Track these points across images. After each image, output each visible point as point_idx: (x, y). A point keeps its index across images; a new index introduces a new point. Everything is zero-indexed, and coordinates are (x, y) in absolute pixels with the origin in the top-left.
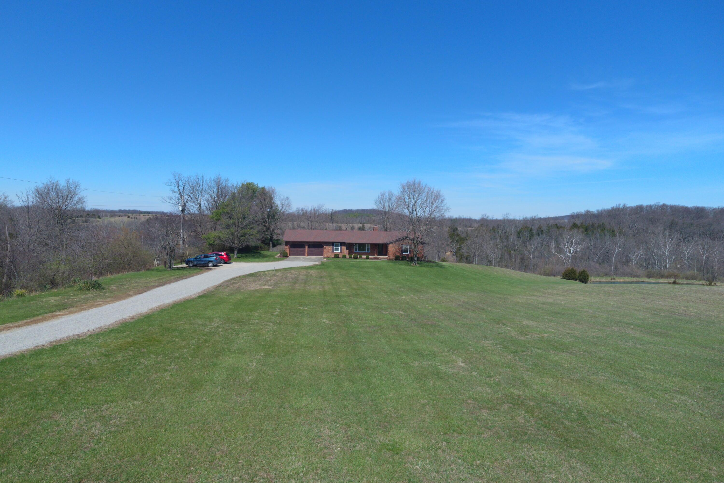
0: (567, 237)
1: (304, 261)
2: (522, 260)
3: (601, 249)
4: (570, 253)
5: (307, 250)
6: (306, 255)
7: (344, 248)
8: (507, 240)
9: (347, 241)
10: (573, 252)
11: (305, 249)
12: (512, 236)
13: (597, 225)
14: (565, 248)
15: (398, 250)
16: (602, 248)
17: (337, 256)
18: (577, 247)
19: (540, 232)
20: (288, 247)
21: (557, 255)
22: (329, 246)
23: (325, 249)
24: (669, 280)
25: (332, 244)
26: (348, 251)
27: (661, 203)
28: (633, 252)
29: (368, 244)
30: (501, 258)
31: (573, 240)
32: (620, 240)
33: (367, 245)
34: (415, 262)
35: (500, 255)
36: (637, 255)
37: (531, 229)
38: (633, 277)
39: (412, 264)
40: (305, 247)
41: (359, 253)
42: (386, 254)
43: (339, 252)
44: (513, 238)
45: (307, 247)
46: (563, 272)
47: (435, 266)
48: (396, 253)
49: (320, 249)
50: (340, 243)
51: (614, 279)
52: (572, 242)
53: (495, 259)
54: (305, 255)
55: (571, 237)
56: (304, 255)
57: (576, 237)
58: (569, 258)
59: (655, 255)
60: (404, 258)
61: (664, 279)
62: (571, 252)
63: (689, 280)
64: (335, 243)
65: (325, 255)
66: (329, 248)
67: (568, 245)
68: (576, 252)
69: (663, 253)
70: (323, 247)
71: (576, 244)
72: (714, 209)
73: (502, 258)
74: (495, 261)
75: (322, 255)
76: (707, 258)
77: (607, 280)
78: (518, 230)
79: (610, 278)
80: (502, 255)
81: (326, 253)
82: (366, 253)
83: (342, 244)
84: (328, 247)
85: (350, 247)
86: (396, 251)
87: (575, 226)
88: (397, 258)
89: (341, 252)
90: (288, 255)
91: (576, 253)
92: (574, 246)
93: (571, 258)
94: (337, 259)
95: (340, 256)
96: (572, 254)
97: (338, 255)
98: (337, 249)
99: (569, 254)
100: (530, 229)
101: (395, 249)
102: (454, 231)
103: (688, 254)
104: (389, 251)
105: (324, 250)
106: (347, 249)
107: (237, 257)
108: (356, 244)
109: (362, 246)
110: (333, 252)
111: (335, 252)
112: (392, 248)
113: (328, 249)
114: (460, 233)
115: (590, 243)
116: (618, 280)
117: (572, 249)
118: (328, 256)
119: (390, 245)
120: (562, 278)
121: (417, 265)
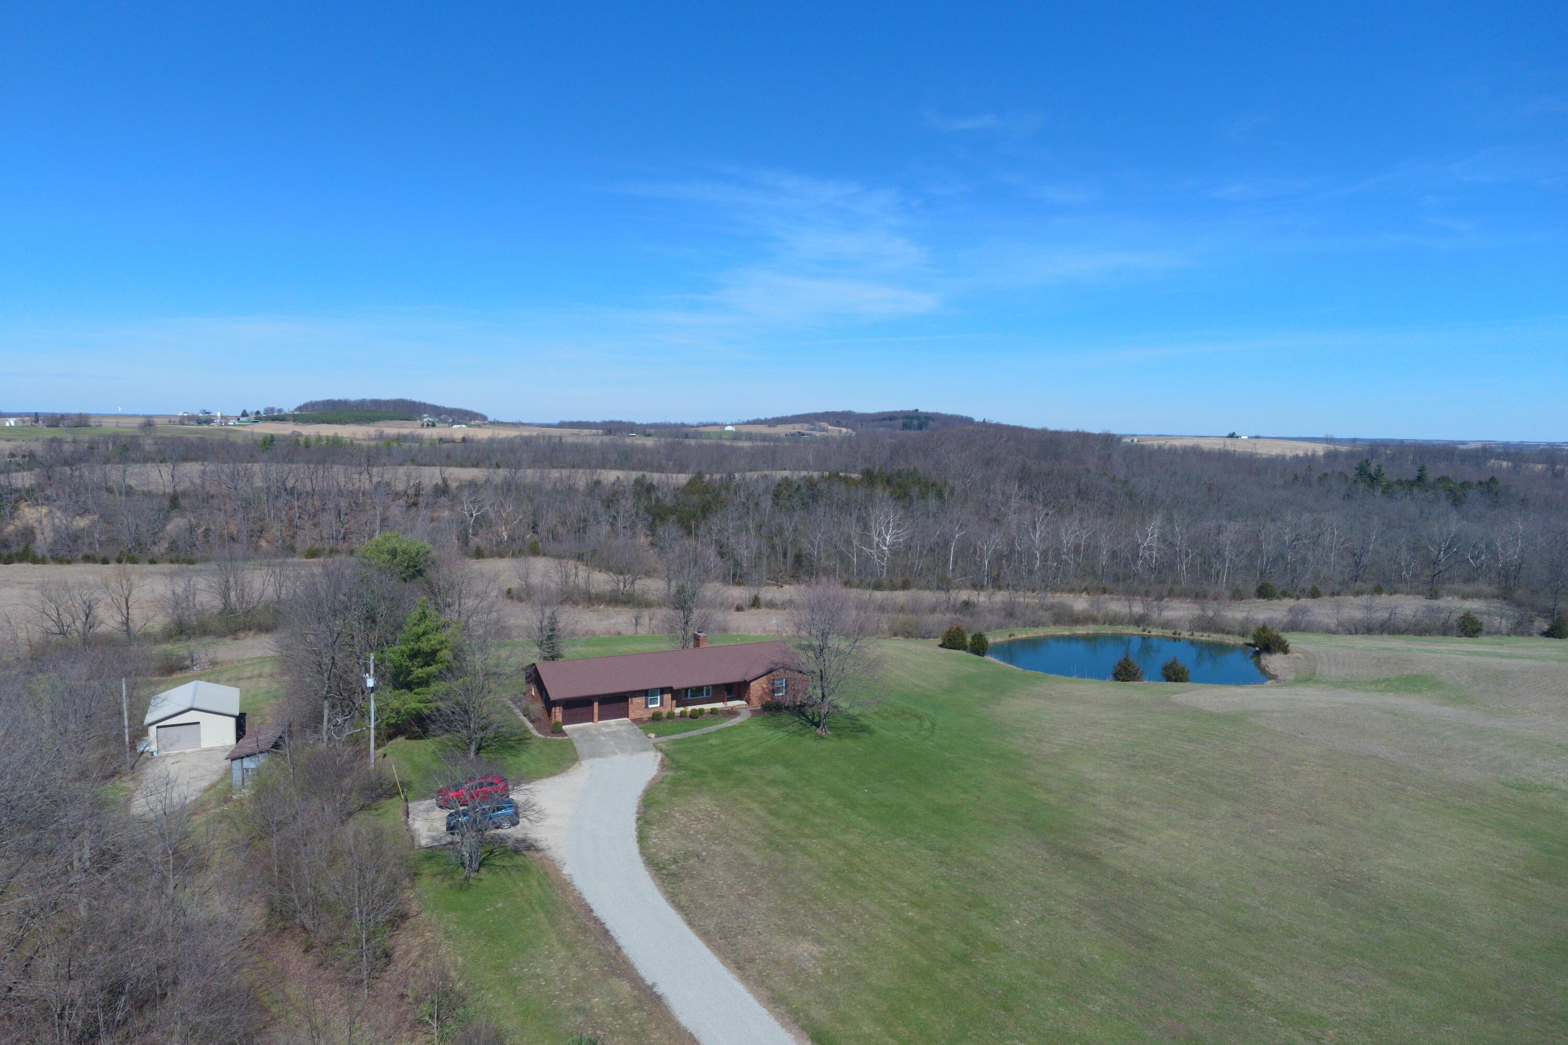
0: (880, 518)
2: (799, 558)
3: (932, 535)
4: (885, 545)
5: (596, 711)
6: (596, 718)
7: (668, 697)
8: (759, 512)
9: (675, 687)
10: (891, 543)
11: (593, 710)
12: (765, 500)
13: (905, 472)
15: (767, 690)
16: (934, 532)
17: (655, 716)
18: (897, 533)
19: (816, 493)
20: (560, 709)
21: (864, 551)
22: (640, 696)
23: (632, 703)
24: (1086, 627)
25: (645, 693)
26: (676, 701)
28: (984, 539)
29: (707, 686)
30: (760, 556)
31: (889, 522)
32: (963, 514)
33: (705, 688)
34: (824, 727)
35: (756, 550)
36: (991, 545)
39: (819, 731)
40: (592, 704)
41: (691, 700)
42: (744, 698)
43: (658, 705)
44: (768, 505)
45: (596, 704)
48: (768, 697)
49: (623, 706)
50: (658, 691)
52: (888, 524)
53: (748, 558)
54: (593, 721)
56: (591, 719)
59: (1019, 545)
61: (1079, 627)
62: (888, 543)
64: (650, 691)
65: (633, 715)
66: (639, 701)
68: (896, 544)
69: (1032, 541)
71: (895, 527)
74: (747, 562)
75: (626, 715)
76: (1088, 544)
77: (1004, 639)
78: (772, 488)
79: (1008, 634)
80: (759, 549)
81: (633, 711)
82: (704, 699)
83: (663, 691)
84: (638, 698)
85: (680, 696)
86: (768, 694)
88: (769, 708)
89: (662, 705)
90: (561, 725)
94: (661, 723)
95: (661, 715)
96: (888, 546)
97: (658, 713)
98: (654, 701)
99: (884, 548)
100: (796, 487)
101: (763, 689)
102: (648, 491)
104: (750, 695)
105: (630, 706)
106: (673, 699)
108: (690, 688)
109: (697, 690)
110: (647, 707)
111: (650, 706)
112: (757, 688)
113: (638, 703)
116: (1019, 637)
117: (888, 538)
118: (638, 717)
119: (752, 684)
120: (941, 646)
121: (829, 732)
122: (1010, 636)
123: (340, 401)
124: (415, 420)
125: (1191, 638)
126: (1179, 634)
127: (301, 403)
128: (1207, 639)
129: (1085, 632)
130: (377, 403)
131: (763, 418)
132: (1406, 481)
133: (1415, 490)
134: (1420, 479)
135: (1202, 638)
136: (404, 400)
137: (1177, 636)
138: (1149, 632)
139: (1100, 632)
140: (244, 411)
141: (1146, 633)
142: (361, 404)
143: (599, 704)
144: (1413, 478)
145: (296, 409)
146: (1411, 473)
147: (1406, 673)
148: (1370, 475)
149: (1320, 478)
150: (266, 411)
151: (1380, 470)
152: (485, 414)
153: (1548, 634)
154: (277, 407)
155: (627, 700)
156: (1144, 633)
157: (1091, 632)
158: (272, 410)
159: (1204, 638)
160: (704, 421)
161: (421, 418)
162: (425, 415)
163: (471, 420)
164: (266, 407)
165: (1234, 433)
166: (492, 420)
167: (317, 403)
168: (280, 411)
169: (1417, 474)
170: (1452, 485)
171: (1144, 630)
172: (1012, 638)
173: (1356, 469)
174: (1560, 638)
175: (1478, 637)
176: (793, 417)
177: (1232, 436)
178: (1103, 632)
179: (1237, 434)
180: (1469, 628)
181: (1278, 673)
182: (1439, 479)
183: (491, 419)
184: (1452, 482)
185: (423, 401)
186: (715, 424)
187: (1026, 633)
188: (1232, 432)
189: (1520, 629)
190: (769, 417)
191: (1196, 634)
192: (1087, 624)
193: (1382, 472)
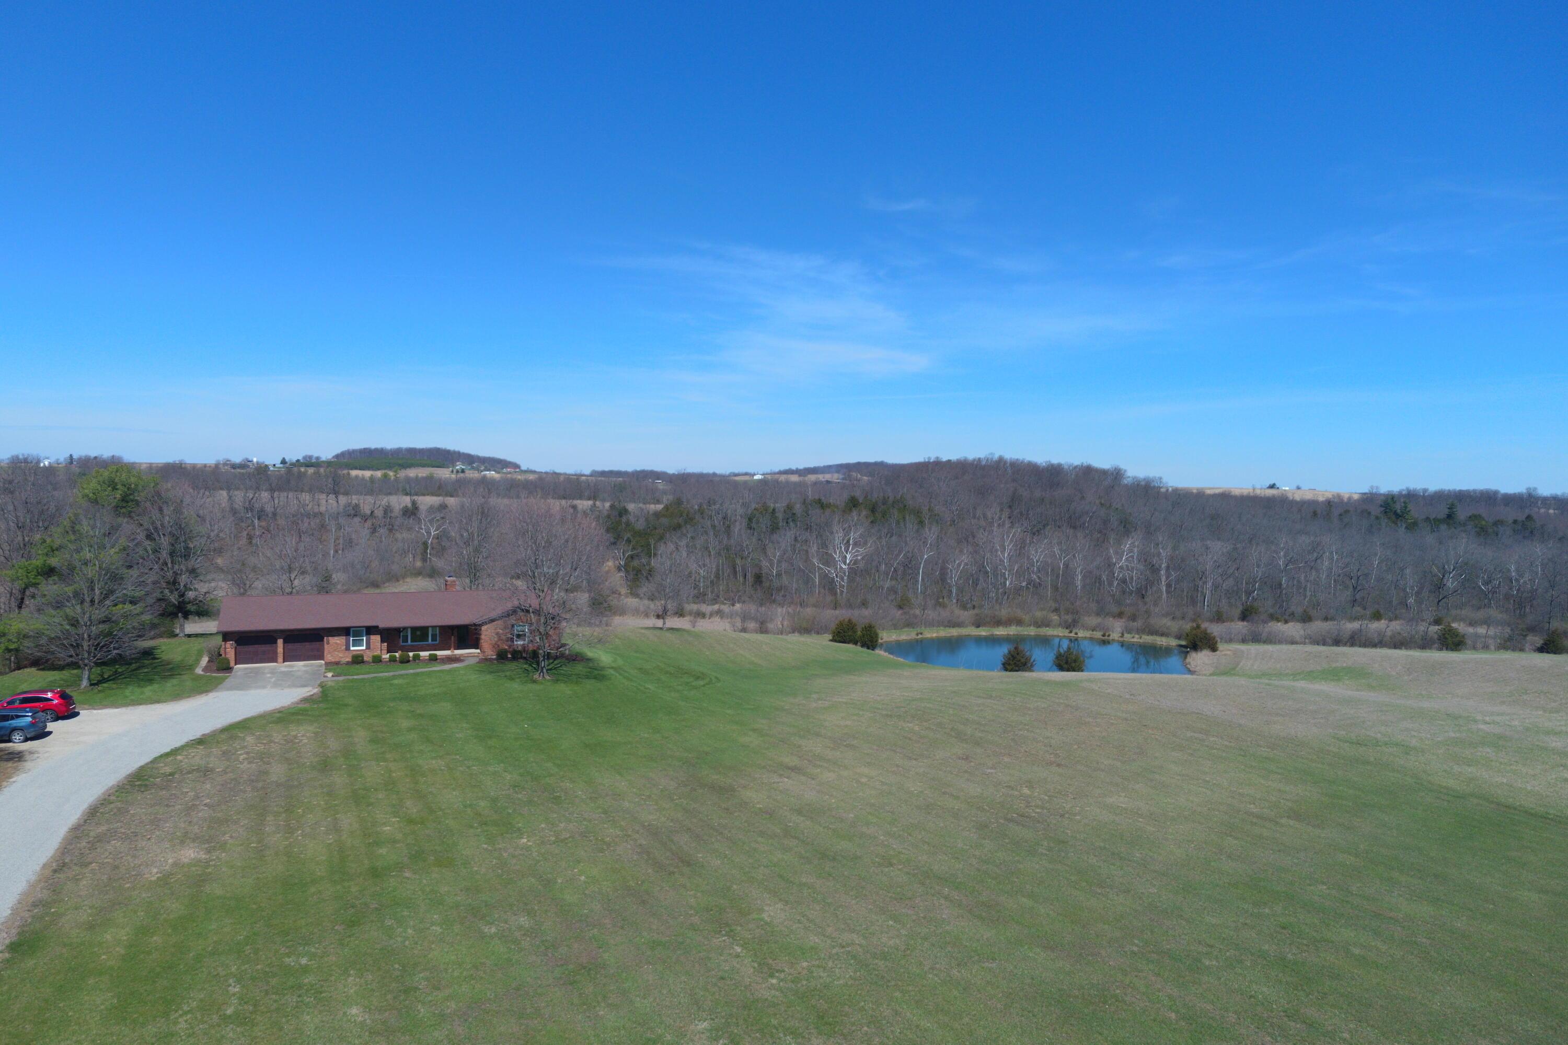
0: (839, 536)
1: (276, 685)
2: (758, 579)
3: (898, 555)
4: (845, 564)
5: (280, 650)
6: (280, 659)
7: (376, 639)
8: (729, 535)
9: (382, 625)
10: (851, 561)
11: (276, 648)
12: (737, 523)
13: (891, 499)
14: (835, 553)
15: (503, 637)
16: (900, 552)
17: (358, 660)
18: (857, 551)
19: (791, 516)
20: (232, 645)
21: (822, 569)
22: (339, 635)
23: (328, 643)
24: (1008, 629)
25: (345, 631)
26: (386, 644)
27: (996, 457)
28: (952, 559)
29: (433, 627)
30: (717, 576)
31: (850, 539)
32: (931, 533)
33: (430, 629)
34: (542, 671)
35: (714, 570)
36: (959, 565)
37: (774, 510)
38: (953, 627)
39: (536, 676)
40: (276, 642)
41: (412, 645)
42: (476, 645)
43: (364, 648)
44: (738, 528)
45: (280, 642)
46: (833, 626)
47: (587, 677)
48: (499, 643)
49: (316, 645)
50: (364, 629)
51: (921, 634)
52: (848, 541)
53: (704, 577)
54: (276, 662)
55: (847, 532)
56: (274, 659)
57: (855, 533)
58: (845, 573)
59: (987, 564)
60: (517, 655)
61: (1001, 628)
62: (848, 562)
63: (1039, 627)
64: (352, 629)
65: (329, 657)
66: (337, 641)
67: (841, 547)
68: (856, 562)
69: (1001, 560)
70: (322, 640)
71: (855, 544)
72: (1076, 467)
73: (719, 574)
74: (704, 582)
75: (321, 657)
76: (1066, 566)
77: (910, 638)
78: (750, 512)
79: (916, 632)
80: (718, 570)
81: (329, 652)
82: (428, 645)
83: (371, 630)
84: (336, 638)
85: (391, 636)
86: (500, 639)
87: (853, 503)
88: (502, 656)
89: (368, 647)
90: (232, 663)
91: (854, 564)
92: (852, 549)
93: (847, 574)
94: (357, 666)
95: (365, 659)
96: (848, 565)
97: (362, 656)
98: (358, 643)
99: (844, 567)
100: (771, 510)
101: (497, 634)
102: (620, 515)
103: (1037, 562)
104: (482, 641)
105: (326, 646)
106: (382, 641)
107: (91, 685)
108: (405, 629)
109: (420, 635)
110: (348, 648)
111: (352, 648)
112: (488, 634)
113: (336, 643)
114: (632, 519)
115: (880, 543)
116: (929, 636)
117: (848, 556)
118: (337, 660)
119: (484, 628)
120: (831, 641)
121: (548, 678)
122: (917, 635)
123: (376, 450)
124: (448, 467)
125: (1121, 639)
126: (1109, 636)
127: (339, 451)
128: (1139, 640)
129: (1006, 633)
130: (412, 452)
131: (794, 468)
132: (1434, 519)
133: (1443, 527)
134: (1449, 516)
135: (1133, 640)
136: (439, 449)
137: (1106, 637)
138: (1076, 634)
139: (1022, 633)
140: (284, 459)
141: (1072, 635)
142: (397, 452)
143: (285, 642)
144: (1442, 515)
145: (333, 457)
146: (1442, 512)
147: (1334, 665)
148: (1395, 513)
149: (1341, 515)
150: (304, 458)
151: (1406, 507)
152: (518, 462)
153: (1541, 650)
154: (316, 455)
155: (321, 640)
156: (1071, 635)
157: (1011, 633)
158: (310, 457)
159: (1135, 640)
160: (736, 471)
161: (454, 466)
162: (458, 463)
163: (503, 469)
164: (304, 455)
165: (1274, 484)
166: (526, 469)
167: (354, 451)
168: (318, 458)
169: (1447, 511)
170: (1484, 523)
171: (1071, 632)
172: (920, 636)
173: (1381, 506)
174: (1555, 653)
175: (1460, 650)
176: (824, 467)
177: (1272, 486)
178: (1026, 633)
179: (1278, 485)
180: (1450, 640)
181: (1197, 669)
182: (1470, 517)
183: (524, 468)
184: (1484, 519)
185: (457, 449)
186: (746, 474)
187: (937, 632)
188: (1272, 483)
189: (1510, 643)
190: (801, 467)
191: (1126, 635)
192: (1010, 625)
193: (1408, 509)
